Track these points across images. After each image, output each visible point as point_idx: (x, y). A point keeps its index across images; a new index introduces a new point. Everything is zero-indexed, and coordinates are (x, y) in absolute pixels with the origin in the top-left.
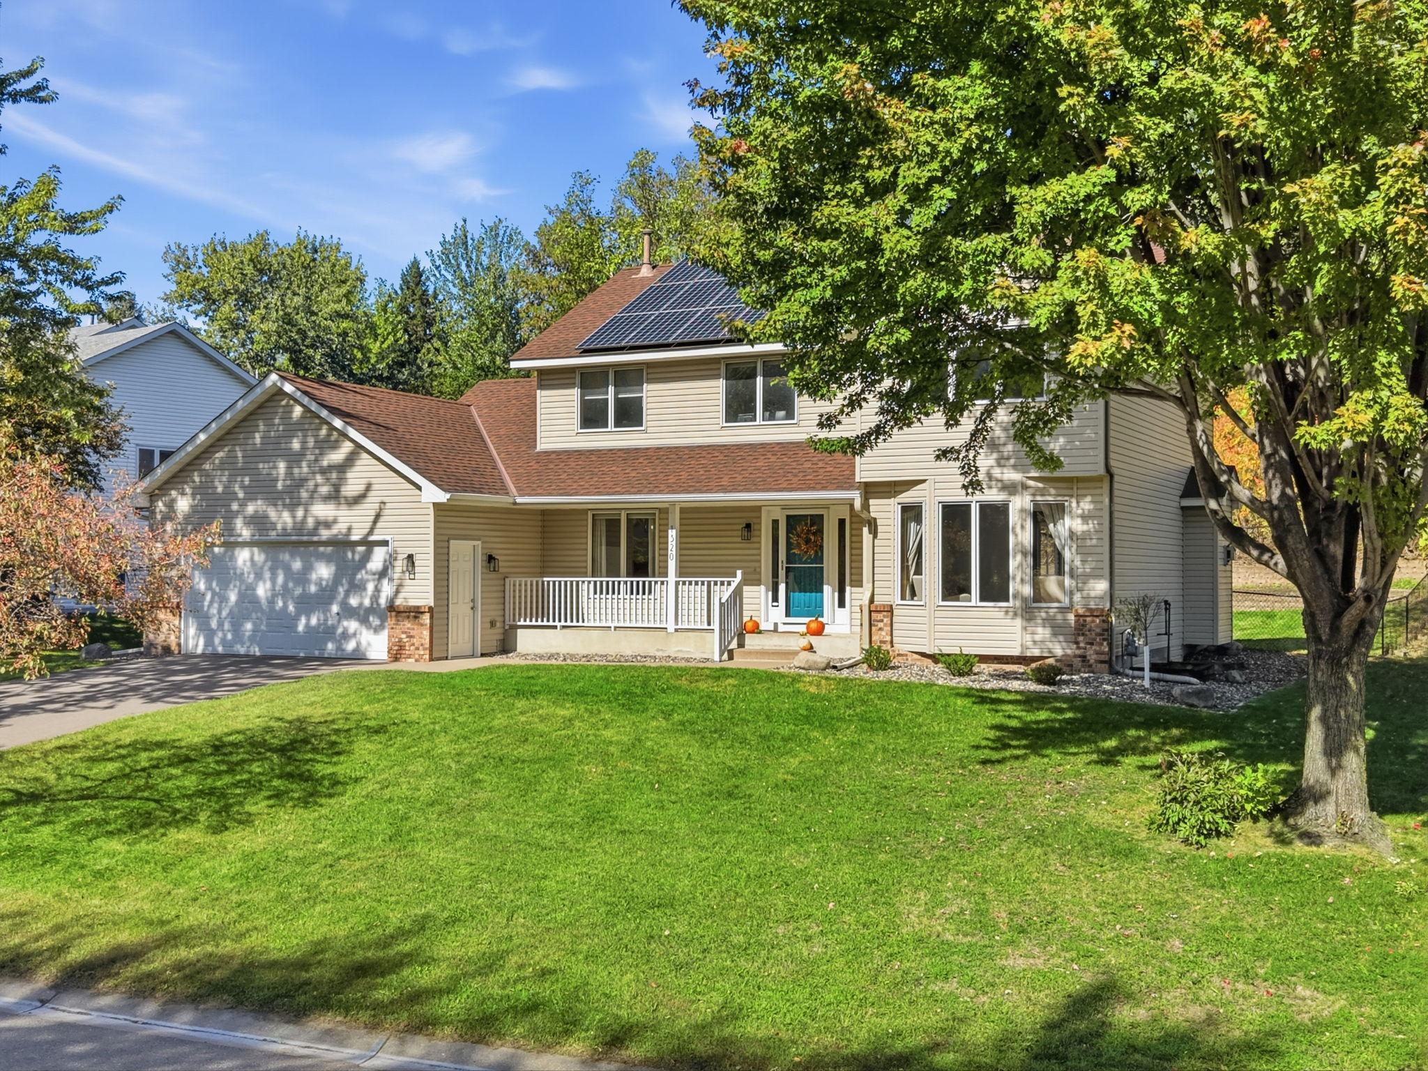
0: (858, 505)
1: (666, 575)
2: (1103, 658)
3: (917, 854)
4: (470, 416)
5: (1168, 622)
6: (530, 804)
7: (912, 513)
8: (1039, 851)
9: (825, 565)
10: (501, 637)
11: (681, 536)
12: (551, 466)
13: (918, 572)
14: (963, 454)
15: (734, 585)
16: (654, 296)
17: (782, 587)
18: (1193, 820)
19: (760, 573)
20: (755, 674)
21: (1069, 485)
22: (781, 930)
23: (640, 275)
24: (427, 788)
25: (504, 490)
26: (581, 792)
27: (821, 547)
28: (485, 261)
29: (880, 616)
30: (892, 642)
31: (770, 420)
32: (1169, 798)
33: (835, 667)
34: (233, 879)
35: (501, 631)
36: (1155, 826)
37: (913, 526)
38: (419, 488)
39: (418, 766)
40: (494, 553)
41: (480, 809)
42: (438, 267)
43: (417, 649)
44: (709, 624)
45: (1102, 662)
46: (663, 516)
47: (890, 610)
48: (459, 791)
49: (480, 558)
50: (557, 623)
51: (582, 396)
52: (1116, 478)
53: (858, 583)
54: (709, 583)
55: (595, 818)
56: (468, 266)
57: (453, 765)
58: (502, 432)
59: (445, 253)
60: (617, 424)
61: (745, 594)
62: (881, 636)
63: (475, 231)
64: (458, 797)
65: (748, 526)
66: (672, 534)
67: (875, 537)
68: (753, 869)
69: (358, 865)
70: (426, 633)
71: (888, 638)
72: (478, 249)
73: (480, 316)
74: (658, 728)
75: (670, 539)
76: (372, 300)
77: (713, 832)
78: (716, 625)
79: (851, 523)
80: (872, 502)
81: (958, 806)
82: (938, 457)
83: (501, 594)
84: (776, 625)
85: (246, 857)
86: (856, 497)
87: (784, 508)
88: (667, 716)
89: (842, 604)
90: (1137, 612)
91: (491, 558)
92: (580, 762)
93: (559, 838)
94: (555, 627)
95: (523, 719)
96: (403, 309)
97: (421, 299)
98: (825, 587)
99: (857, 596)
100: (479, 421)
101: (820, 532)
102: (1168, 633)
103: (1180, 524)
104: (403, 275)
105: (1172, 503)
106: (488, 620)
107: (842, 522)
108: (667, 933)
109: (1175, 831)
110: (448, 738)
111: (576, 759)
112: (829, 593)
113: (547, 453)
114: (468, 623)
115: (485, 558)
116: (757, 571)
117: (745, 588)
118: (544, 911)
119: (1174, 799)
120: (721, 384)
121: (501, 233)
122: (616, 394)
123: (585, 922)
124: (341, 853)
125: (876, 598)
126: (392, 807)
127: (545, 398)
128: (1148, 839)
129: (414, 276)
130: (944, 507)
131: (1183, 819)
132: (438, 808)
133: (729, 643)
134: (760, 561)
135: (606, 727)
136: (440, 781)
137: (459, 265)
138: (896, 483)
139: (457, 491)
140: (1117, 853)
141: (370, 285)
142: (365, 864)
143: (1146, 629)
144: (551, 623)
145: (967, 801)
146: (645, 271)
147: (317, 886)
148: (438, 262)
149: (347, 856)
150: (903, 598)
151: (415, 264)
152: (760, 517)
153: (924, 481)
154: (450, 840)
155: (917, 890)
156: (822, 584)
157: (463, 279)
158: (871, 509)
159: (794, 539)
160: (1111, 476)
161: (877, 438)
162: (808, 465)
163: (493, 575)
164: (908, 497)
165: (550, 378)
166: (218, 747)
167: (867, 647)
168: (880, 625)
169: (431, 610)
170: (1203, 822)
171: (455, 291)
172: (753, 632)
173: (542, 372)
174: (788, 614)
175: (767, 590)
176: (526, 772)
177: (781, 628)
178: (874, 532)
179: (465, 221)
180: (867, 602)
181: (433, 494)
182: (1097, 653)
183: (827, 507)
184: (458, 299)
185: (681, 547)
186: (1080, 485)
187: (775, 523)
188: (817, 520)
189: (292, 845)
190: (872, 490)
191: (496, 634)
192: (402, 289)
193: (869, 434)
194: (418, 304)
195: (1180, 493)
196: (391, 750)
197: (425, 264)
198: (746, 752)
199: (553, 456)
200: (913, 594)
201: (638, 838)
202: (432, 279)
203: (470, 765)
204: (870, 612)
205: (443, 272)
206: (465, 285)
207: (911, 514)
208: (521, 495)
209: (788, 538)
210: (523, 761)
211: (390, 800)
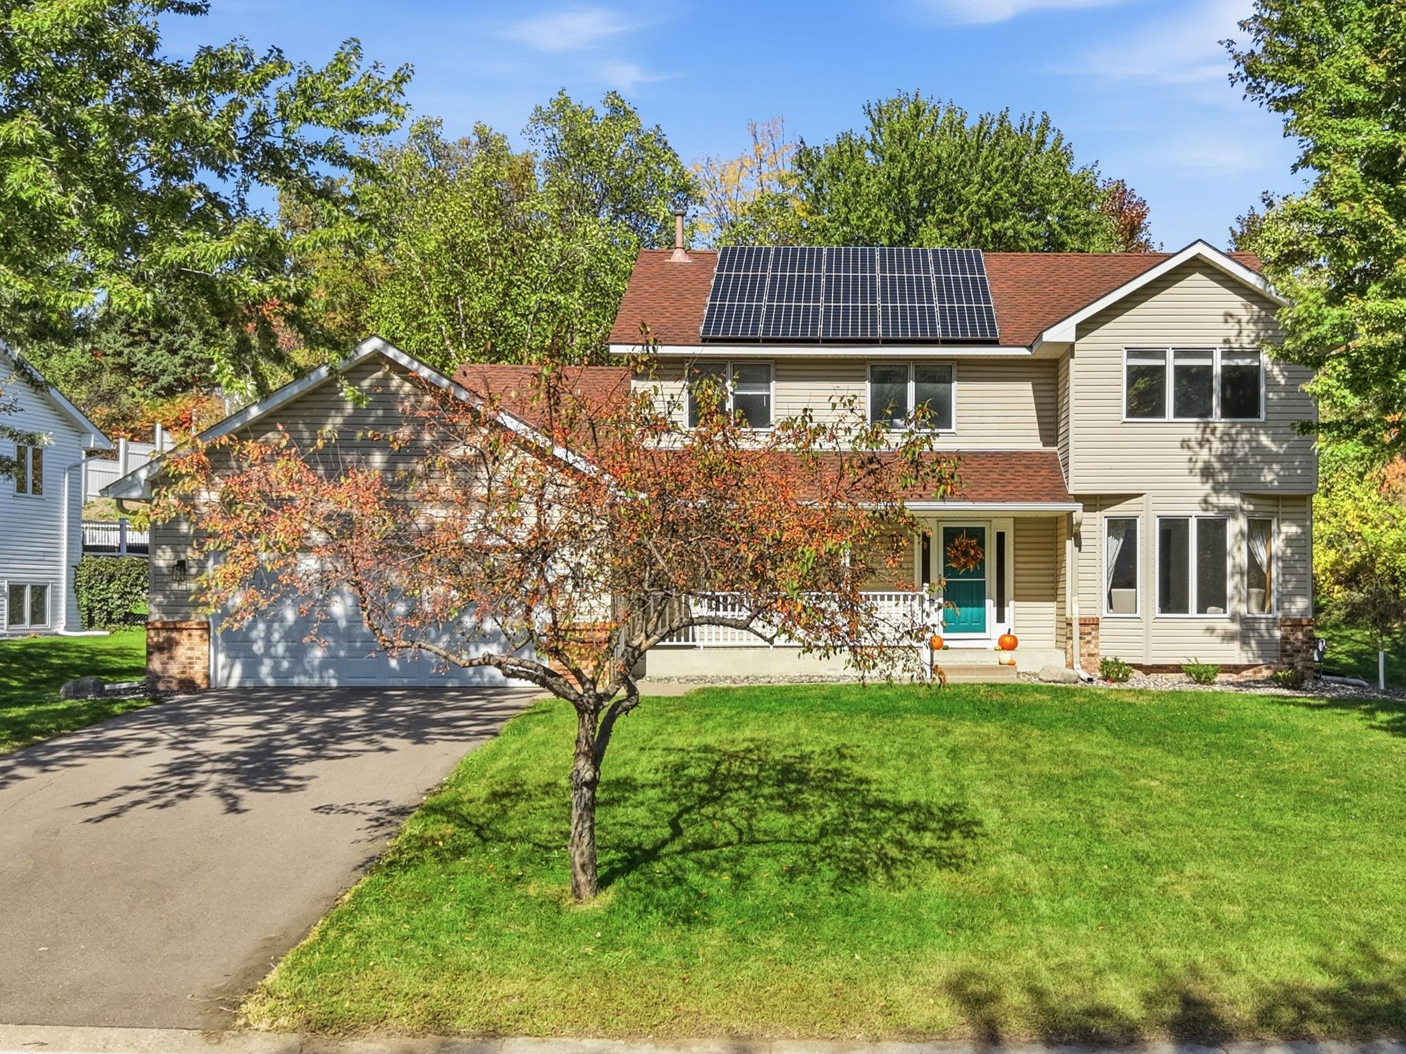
0: (1078, 517)
2: (1309, 664)
9: (986, 580)
21: (1275, 502)
23: (676, 260)
27: (983, 561)
29: (1088, 629)
30: (1099, 655)
45: (1308, 668)
47: (1097, 623)
50: (698, 643)
67: (1080, 549)
71: (1096, 651)
79: (1015, 537)
86: (1078, 509)
87: (940, 520)
89: (1001, 619)
94: (697, 648)
98: (987, 601)
101: (981, 544)
107: (1000, 536)
112: (990, 607)
120: (865, 386)
122: (735, 390)
130: (1162, 521)
138: (1102, 497)
144: (690, 643)
146: (680, 256)
150: (1111, 611)
153: (1141, 495)
156: (984, 599)
159: (952, 553)
164: (1119, 510)
168: (1088, 638)
178: (1078, 544)
180: (1076, 616)
183: (989, 520)
186: (1286, 503)
188: (977, 534)
204: (1080, 625)
209: (945, 551)
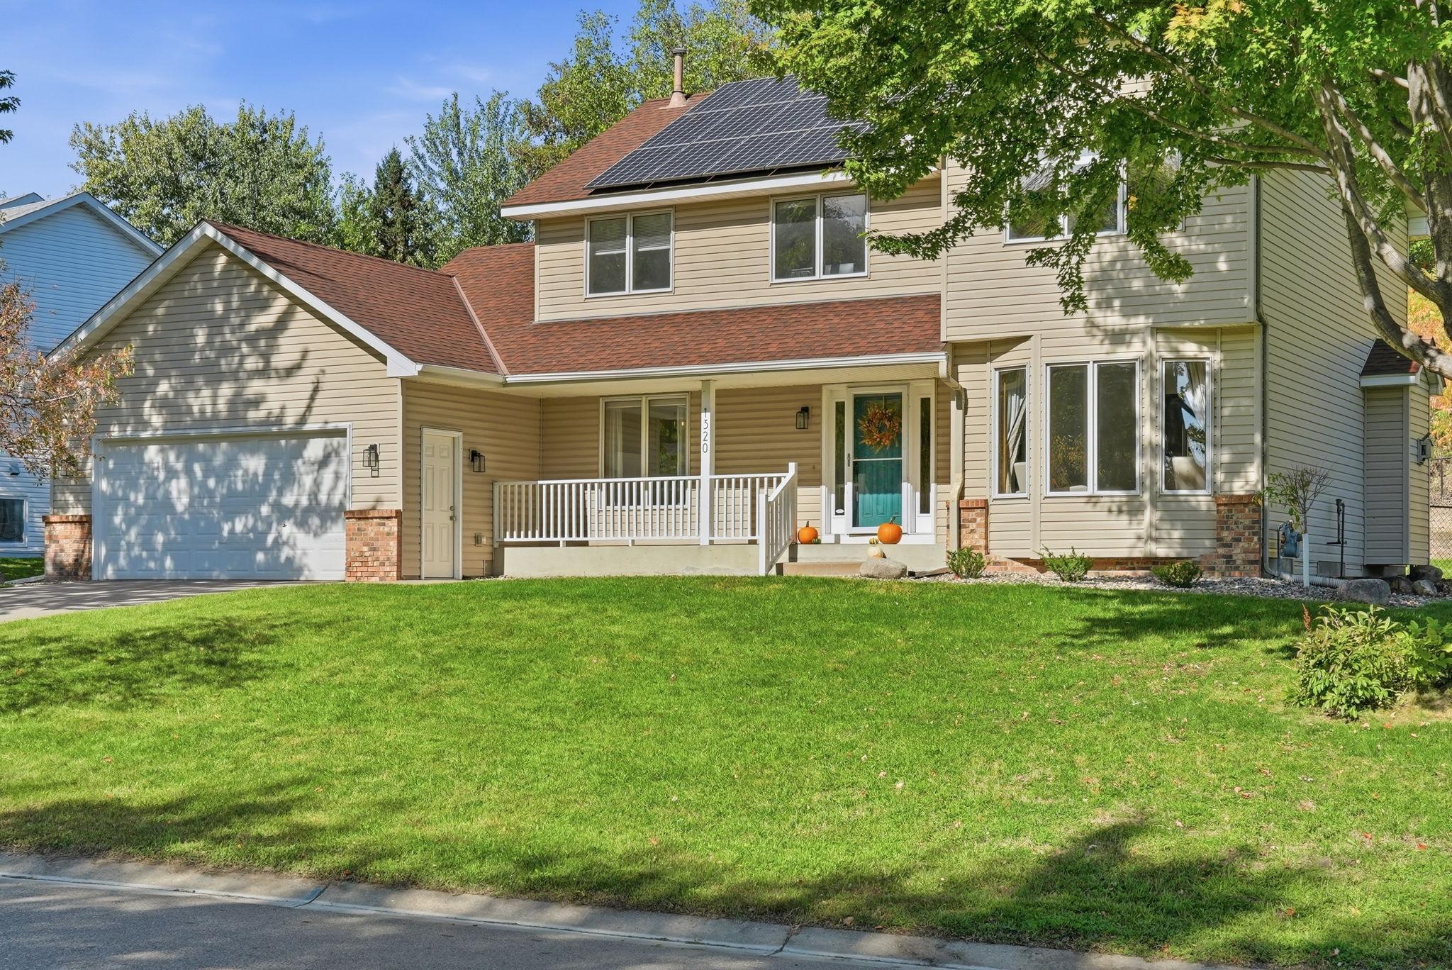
0: (943, 370)
1: (696, 470)
2: (1252, 557)
3: (996, 730)
4: (453, 288)
5: (1341, 530)
6: (513, 690)
7: (1013, 381)
8: (1147, 724)
9: (904, 458)
10: (488, 557)
11: (719, 424)
12: (552, 339)
13: (1021, 457)
14: (1063, 259)
15: (784, 482)
16: (682, 127)
17: (849, 487)
18: (1342, 686)
19: (820, 472)
20: (809, 580)
21: (1211, 338)
22: (816, 797)
23: (670, 106)
24: (384, 676)
25: (494, 369)
26: (577, 681)
27: (899, 435)
28: (481, 145)
29: (971, 515)
30: (987, 547)
31: (832, 273)
32: (1312, 662)
33: (912, 574)
34: (144, 751)
35: (489, 549)
36: (1295, 699)
37: (1014, 399)
38: (383, 359)
39: (377, 656)
40: (479, 449)
41: (450, 695)
42: (421, 157)
43: (383, 564)
44: (753, 533)
45: (1252, 562)
46: (695, 401)
47: (985, 507)
48: (425, 678)
49: (461, 455)
50: (559, 538)
51: (593, 251)
52: (1270, 331)
53: (945, 479)
54: (753, 481)
55: (589, 704)
56: (460, 154)
57: (419, 655)
58: (491, 305)
59: (431, 141)
60: (637, 285)
61: (800, 500)
62: (973, 540)
63: (469, 109)
64: (424, 683)
65: (805, 410)
66: (706, 419)
67: (965, 413)
68: (788, 743)
69: (298, 740)
70: (393, 544)
71: (982, 543)
72: (474, 133)
73: (473, 219)
74: (677, 624)
75: (703, 425)
76: (338, 201)
77: (740, 714)
78: (761, 536)
79: (937, 402)
80: (961, 368)
81: (1051, 688)
82: (1030, 260)
83: (488, 503)
84: (838, 537)
85: (160, 732)
86: (941, 360)
87: (852, 385)
88: (690, 614)
89: (925, 508)
90: (1294, 489)
91: (474, 455)
92: (577, 654)
93: (547, 720)
94: (557, 544)
95: (508, 616)
96: (378, 213)
97: (400, 200)
98: (905, 485)
99: (943, 494)
100: (463, 294)
101: (898, 414)
102: (1341, 542)
103: (1361, 410)
104: (379, 171)
105: (1352, 380)
106: (472, 534)
107: (925, 403)
108: (675, 798)
109: (1321, 703)
110: (414, 632)
111: (573, 651)
112: (909, 492)
113: (547, 325)
114: (446, 534)
115: (468, 454)
116: (816, 469)
117: (800, 491)
118: (523, 782)
119: (1319, 664)
120: (770, 228)
121: (502, 110)
122: (636, 247)
123: (573, 790)
124: (276, 730)
125: (967, 492)
126: (342, 691)
127: (543, 253)
128: (1286, 713)
129: (393, 172)
130: (1054, 371)
131: (1329, 688)
132: (397, 693)
133: (778, 555)
134: (819, 456)
135: (613, 623)
136: (402, 670)
137: (448, 154)
138: (992, 343)
139: (431, 362)
140: (1243, 726)
141: (336, 182)
142: (306, 739)
143: (1305, 512)
144: (552, 539)
145: (1063, 682)
146: (677, 101)
147: (246, 758)
148: (422, 150)
149: (285, 733)
150: (1001, 490)
151: (394, 157)
152: (820, 399)
153: (1027, 338)
154: (411, 719)
155: (990, 760)
156: (899, 482)
157: (453, 172)
158: (961, 377)
159: (863, 426)
160: (1265, 326)
161: (955, 235)
162: (881, 325)
163: (479, 478)
164: (1008, 360)
165: (554, 230)
166: (124, 640)
167: (954, 549)
168: (972, 526)
169: (398, 514)
170: (1354, 689)
171: (442, 186)
172: (809, 542)
173: (540, 222)
174: (855, 524)
175: (829, 492)
176: (510, 663)
177: (845, 540)
178: (963, 406)
179: (456, 96)
180: (955, 497)
181: (402, 366)
182: (1246, 551)
183: (906, 383)
184: (446, 196)
185: (719, 439)
186: (1225, 338)
187: (840, 408)
188: (893, 401)
189: (217, 723)
190: (962, 352)
191: (482, 554)
192: (377, 188)
193: (944, 231)
194: (397, 207)
195: (1360, 370)
196: (343, 643)
197: (406, 154)
198: (789, 647)
199: (555, 328)
200: (1015, 487)
201: (645, 721)
202: (415, 172)
203: (440, 655)
204: (959, 509)
205: (429, 163)
206: (454, 177)
207: (1014, 385)
208: (512, 373)
209: (856, 425)
210: (506, 652)
211: (341, 685)
